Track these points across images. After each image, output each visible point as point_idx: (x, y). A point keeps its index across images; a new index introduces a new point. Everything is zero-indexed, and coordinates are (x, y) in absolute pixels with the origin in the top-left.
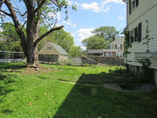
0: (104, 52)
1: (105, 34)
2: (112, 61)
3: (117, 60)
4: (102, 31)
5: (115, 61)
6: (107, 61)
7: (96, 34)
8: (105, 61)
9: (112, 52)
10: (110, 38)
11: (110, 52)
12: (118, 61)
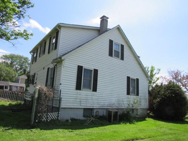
0: (10, 86)
1: (16, 63)
2: (15, 97)
3: (21, 95)
4: (12, 60)
5: (19, 96)
6: (10, 96)
7: (3, 60)
8: (8, 96)
9: (20, 87)
10: (21, 69)
11: (18, 86)
12: (22, 97)
